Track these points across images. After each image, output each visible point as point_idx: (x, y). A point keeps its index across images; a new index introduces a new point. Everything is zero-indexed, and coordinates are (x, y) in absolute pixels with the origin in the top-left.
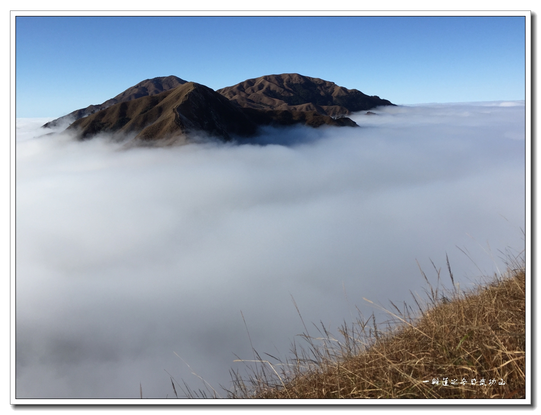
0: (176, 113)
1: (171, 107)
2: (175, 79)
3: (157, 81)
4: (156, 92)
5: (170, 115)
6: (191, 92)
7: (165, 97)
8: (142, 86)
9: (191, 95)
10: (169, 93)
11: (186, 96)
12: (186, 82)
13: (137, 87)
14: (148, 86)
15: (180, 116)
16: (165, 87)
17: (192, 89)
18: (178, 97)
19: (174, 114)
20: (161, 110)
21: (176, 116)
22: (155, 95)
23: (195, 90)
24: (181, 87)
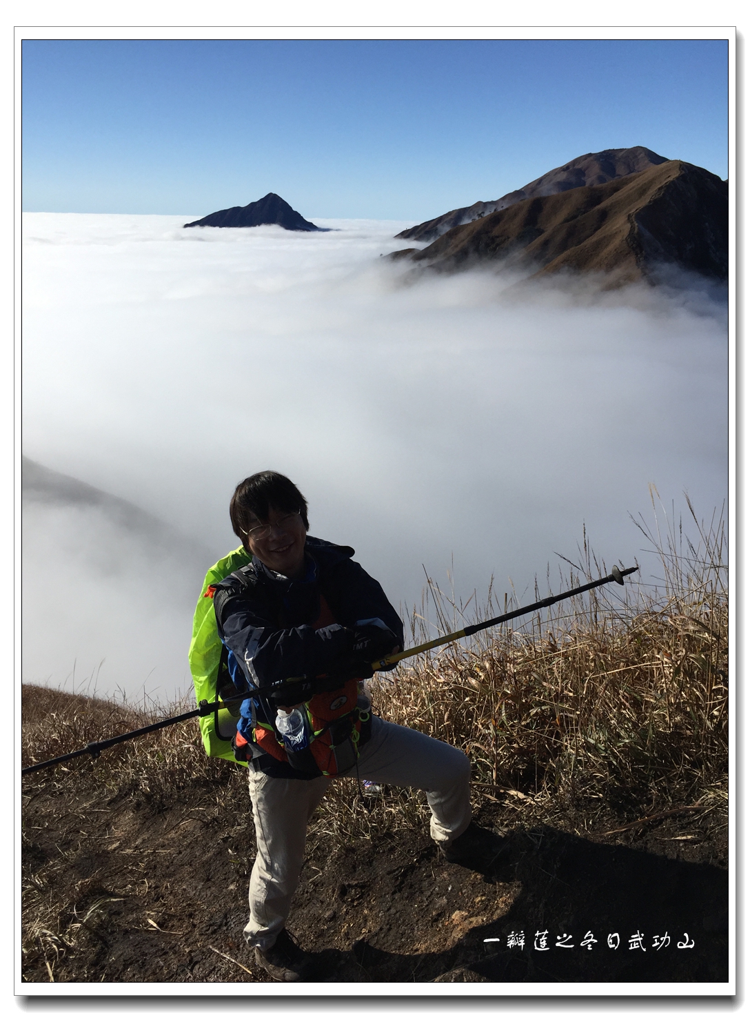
0: (632, 223)
1: (625, 211)
2: (642, 155)
3: (608, 159)
4: (601, 179)
5: (620, 226)
6: (673, 182)
7: (616, 189)
8: (576, 167)
9: (671, 188)
10: (626, 182)
11: (659, 189)
12: (664, 160)
13: (566, 169)
14: (588, 168)
15: (639, 229)
16: (621, 170)
17: (675, 174)
18: (642, 191)
19: (629, 225)
20: (604, 216)
21: (632, 228)
22: (597, 185)
23: (682, 178)
24: (652, 170)
